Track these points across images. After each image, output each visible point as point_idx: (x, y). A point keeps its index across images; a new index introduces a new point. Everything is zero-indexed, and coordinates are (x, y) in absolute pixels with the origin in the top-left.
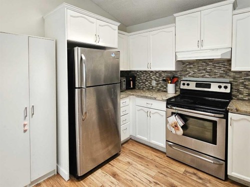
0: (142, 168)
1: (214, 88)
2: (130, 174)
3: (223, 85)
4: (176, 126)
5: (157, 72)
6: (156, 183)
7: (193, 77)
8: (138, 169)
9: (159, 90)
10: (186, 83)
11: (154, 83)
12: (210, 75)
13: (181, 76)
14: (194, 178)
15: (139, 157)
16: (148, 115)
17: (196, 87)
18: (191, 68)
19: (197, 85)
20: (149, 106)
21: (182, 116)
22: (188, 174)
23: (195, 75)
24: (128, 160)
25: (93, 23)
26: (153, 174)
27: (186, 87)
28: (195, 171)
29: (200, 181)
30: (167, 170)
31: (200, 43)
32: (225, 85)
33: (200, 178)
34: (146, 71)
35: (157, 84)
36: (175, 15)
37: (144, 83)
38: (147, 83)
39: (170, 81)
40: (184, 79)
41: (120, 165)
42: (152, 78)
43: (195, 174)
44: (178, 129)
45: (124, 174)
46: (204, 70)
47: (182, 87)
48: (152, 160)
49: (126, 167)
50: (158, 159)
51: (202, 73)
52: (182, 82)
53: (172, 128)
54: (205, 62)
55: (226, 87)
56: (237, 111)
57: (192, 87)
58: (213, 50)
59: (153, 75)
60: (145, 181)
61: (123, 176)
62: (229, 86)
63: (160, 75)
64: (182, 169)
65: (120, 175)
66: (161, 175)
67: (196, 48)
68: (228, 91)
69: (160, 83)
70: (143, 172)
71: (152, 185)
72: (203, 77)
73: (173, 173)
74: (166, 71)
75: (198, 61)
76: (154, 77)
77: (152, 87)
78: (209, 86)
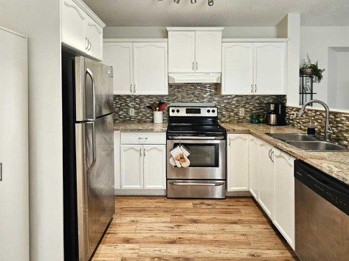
0: (153, 219)
1: (204, 113)
2: (145, 231)
3: (211, 109)
4: (182, 158)
5: (137, 97)
6: (178, 226)
7: (182, 102)
8: (149, 223)
9: (140, 122)
10: (175, 109)
11: (132, 112)
12: (198, 100)
13: (168, 101)
14: (204, 206)
15: (139, 211)
16: (142, 153)
17: (187, 113)
18: (179, 92)
19: (188, 111)
20: (142, 141)
21: (186, 146)
22: (198, 206)
23: (183, 100)
24: (128, 219)
25: (83, 19)
26: (169, 220)
27: (175, 114)
28: (201, 201)
29: (210, 207)
30: (179, 210)
31: (195, 66)
32: (213, 109)
33: (209, 205)
34: (119, 96)
35: (137, 113)
36: (168, 28)
37: (117, 113)
38: (121, 113)
39: (158, 109)
40: (172, 104)
41: (124, 228)
42: (130, 105)
43: (202, 203)
44: (185, 161)
45: (137, 235)
46: (193, 94)
47: (171, 114)
48: (156, 207)
49: (134, 227)
50: (161, 204)
51: (190, 98)
52: (171, 109)
53: (177, 162)
54: (193, 86)
55: (213, 111)
56: (234, 131)
57: (183, 113)
58: (206, 73)
59: (131, 102)
60: (166, 229)
61: (138, 236)
62: (216, 109)
63: (141, 101)
64: (190, 204)
65: (133, 237)
66: (177, 217)
67: (191, 70)
68: (215, 114)
69: (141, 111)
70: (157, 223)
71: (176, 229)
72: (191, 102)
73: (186, 211)
74: (149, 96)
75: (186, 84)
76: (133, 103)
77: (130, 117)
78: (199, 111)
